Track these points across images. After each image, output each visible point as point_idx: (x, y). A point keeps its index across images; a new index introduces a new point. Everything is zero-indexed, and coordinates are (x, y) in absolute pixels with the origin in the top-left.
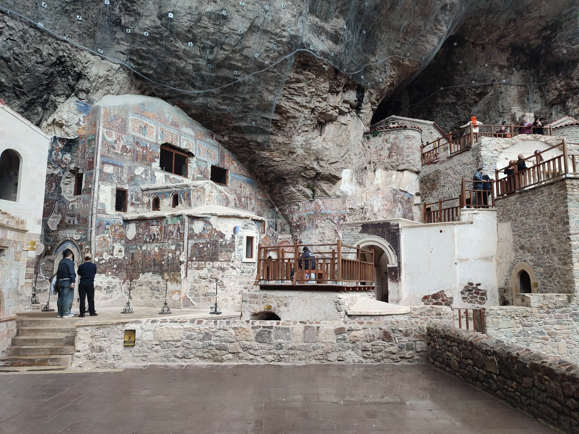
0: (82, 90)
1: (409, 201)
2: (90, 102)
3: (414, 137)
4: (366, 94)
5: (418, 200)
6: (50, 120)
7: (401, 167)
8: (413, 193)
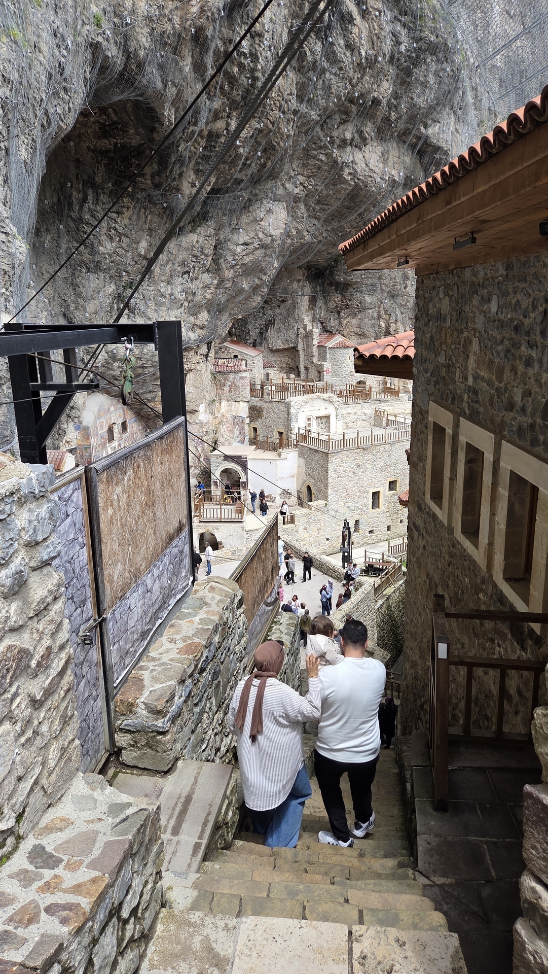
0: (75, 417)
1: (243, 422)
2: (81, 423)
3: (246, 377)
4: (213, 344)
5: (248, 420)
6: (64, 441)
7: (238, 399)
8: (245, 416)
